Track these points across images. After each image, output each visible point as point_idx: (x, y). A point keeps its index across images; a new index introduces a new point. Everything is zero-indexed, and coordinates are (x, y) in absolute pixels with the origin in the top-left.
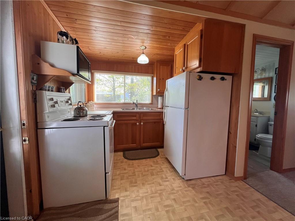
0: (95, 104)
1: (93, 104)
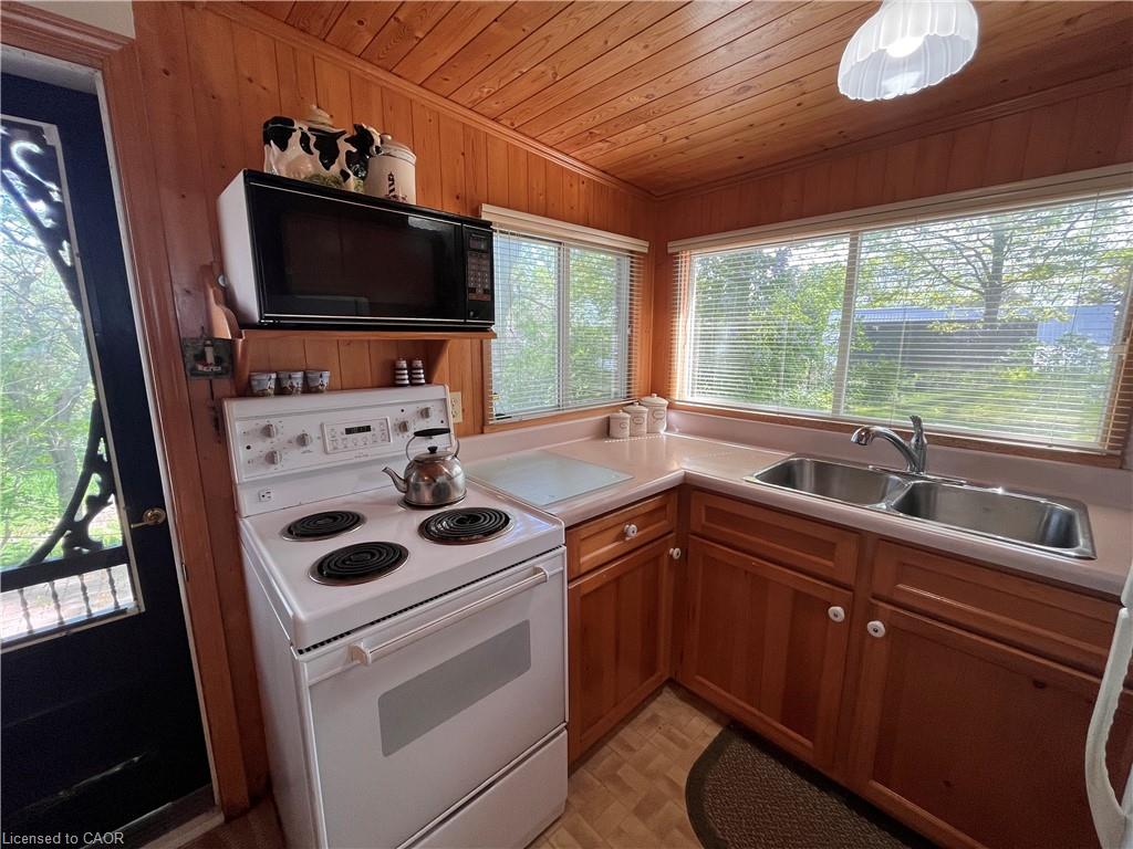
0: (673, 409)
1: (654, 410)
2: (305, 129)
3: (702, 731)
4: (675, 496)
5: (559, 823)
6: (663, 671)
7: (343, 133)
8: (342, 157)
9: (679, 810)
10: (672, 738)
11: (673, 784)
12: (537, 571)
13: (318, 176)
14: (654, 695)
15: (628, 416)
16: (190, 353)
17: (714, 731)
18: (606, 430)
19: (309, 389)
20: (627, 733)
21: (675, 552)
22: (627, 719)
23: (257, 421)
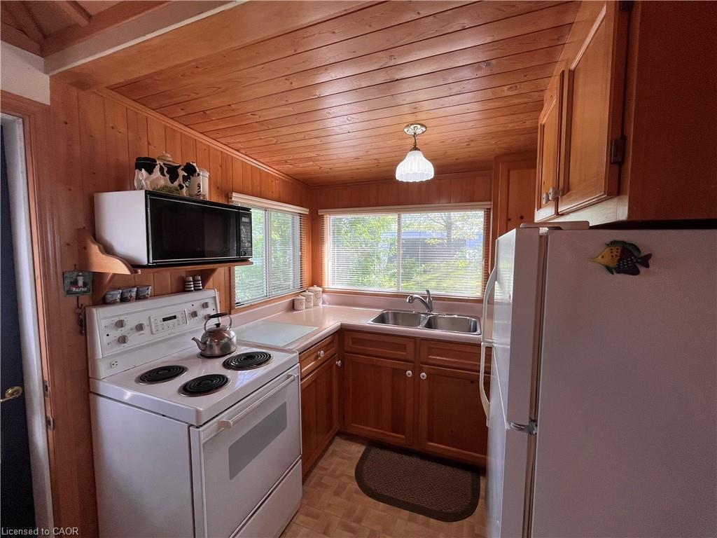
0: (325, 292)
1: (316, 293)
2: (162, 164)
3: (356, 450)
4: (337, 336)
5: (298, 513)
6: (336, 427)
7: (180, 166)
8: (181, 178)
9: (355, 485)
10: (343, 458)
11: (350, 477)
12: (289, 376)
13: (166, 187)
14: (331, 442)
15: (304, 298)
16: (68, 281)
17: (362, 448)
18: (292, 307)
19: (139, 297)
20: (322, 463)
21: (339, 363)
22: (321, 456)
23: (113, 319)
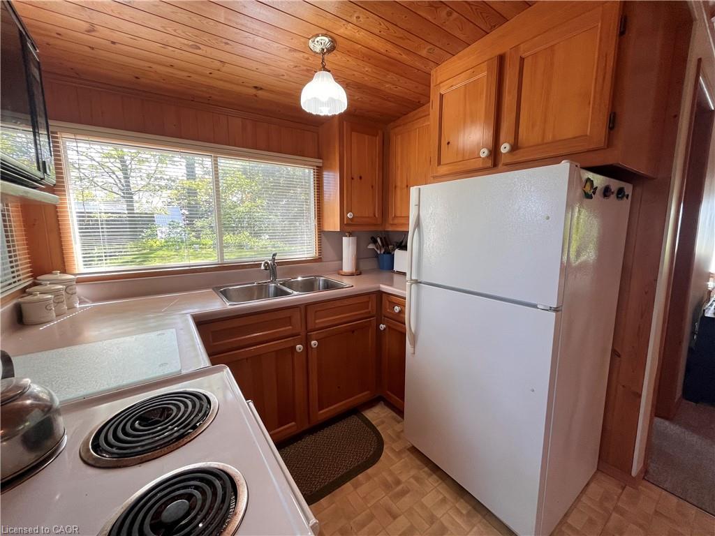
0: (79, 281)
1: (66, 285)
